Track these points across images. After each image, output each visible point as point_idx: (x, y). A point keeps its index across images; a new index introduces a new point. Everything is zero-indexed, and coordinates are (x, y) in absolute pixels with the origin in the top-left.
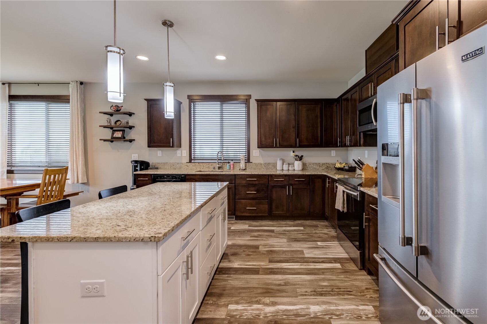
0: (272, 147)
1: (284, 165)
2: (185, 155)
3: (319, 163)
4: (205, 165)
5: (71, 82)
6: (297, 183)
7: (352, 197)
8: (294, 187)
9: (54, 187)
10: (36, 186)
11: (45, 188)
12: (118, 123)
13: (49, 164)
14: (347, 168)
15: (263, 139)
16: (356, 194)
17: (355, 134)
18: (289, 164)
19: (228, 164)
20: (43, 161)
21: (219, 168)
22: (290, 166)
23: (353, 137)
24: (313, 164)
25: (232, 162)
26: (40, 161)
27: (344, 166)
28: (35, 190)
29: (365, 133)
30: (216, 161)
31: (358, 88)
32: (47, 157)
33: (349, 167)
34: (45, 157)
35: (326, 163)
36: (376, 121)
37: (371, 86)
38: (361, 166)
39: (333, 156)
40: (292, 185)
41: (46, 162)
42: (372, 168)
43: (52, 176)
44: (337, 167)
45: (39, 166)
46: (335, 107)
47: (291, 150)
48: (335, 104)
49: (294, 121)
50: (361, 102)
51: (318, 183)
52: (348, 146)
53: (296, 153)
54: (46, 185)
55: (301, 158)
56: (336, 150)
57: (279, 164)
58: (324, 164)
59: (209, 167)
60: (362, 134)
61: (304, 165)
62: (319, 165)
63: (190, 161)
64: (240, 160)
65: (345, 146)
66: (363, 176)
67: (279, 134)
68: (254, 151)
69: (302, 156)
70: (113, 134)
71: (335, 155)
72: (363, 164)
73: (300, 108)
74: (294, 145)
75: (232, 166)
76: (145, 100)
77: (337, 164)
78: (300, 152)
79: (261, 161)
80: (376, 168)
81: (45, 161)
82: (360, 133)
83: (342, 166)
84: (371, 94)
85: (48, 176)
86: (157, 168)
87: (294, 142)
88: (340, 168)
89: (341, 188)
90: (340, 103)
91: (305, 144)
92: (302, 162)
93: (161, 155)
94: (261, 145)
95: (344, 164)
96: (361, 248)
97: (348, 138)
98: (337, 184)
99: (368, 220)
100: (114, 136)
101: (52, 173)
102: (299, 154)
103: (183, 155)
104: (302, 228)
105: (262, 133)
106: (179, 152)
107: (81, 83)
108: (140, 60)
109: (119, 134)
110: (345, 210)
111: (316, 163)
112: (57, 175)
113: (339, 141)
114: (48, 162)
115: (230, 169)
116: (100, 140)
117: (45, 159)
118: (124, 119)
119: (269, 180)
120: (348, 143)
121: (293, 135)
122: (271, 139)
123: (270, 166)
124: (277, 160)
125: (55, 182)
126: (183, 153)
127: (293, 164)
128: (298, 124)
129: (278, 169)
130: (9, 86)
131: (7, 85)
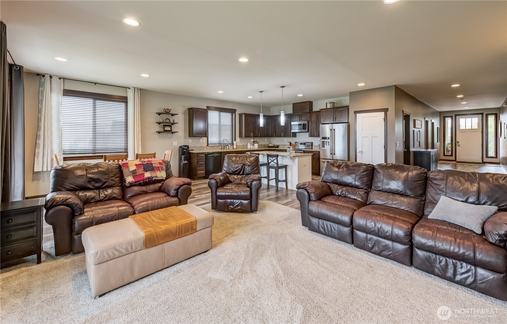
4: (215, 148)
5: (132, 88)
19: (227, 147)
21: (224, 148)
44: (270, 146)
53: (254, 140)
59: (218, 149)
63: (208, 145)
65: (280, 136)
68: (237, 139)
75: (229, 147)
93: (191, 142)
94: (241, 136)
100: (164, 129)
103: (204, 142)
106: (201, 140)
108: (219, 93)
109: (167, 128)
118: (172, 119)
123: (244, 147)
124: (248, 143)
130: (64, 81)
131: (62, 80)
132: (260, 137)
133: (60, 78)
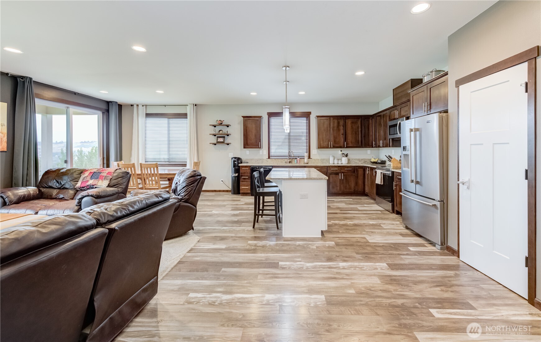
0: (328, 148)
1: (335, 160)
2: (265, 154)
3: (359, 159)
4: (279, 161)
5: (189, 105)
6: (346, 171)
7: (386, 175)
8: (345, 174)
12: (221, 132)
14: (379, 161)
15: (322, 142)
16: (389, 173)
17: (387, 139)
18: (338, 160)
19: (296, 160)
21: (290, 162)
22: (339, 161)
23: (385, 141)
24: (355, 159)
25: (298, 158)
27: (378, 161)
29: (393, 139)
30: (288, 158)
31: (388, 111)
33: (381, 161)
35: (364, 159)
36: (400, 133)
37: (397, 112)
38: (390, 159)
39: (369, 154)
40: (343, 173)
42: (397, 160)
44: (373, 161)
46: (370, 121)
47: (339, 150)
48: (371, 118)
49: (343, 130)
50: (391, 121)
51: (361, 172)
52: (381, 147)
53: (343, 152)
55: (347, 156)
56: (371, 150)
57: (331, 159)
58: (363, 159)
59: (282, 162)
60: (391, 140)
61: (349, 160)
62: (359, 160)
63: (269, 158)
64: (304, 157)
65: (379, 147)
66: (392, 165)
67: (332, 138)
68: (313, 151)
69: (347, 154)
70: (217, 139)
71: (370, 153)
72: (391, 158)
73: (347, 121)
74: (343, 146)
75: (298, 161)
76: (242, 117)
77: (372, 159)
78: (346, 151)
79: (318, 157)
80: (400, 160)
82: (389, 139)
83: (376, 161)
84: (397, 117)
86: (248, 163)
87: (343, 144)
88: (375, 162)
89: (379, 172)
90: (374, 118)
91: (350, 146)
92: (347, 158)
93: (249, 154)
94: (320, 147)
95: (377, 159)
96: (392, 201)
97: (381, 142)
98: (376, 170)
99: (396, 185)
100: (218, 141)
102: (346, 153)
103: (264, 154)
104: (352, 200)
105: (321, 138)
106: (261, 151)
107: (196, 105)
109: (221, 140)
110: (382, 184)
111: (357, 159)
113: (375, 144)
115: (297, 163)
116: (210, 143)
118: (225, 130)
119: (328, 169)
120: (381, 145)
121: (342, 140)
122: (327, 143)
123: (325, 161)
124: (330, 157)
126: (264, 152)
127: (341, 159)
128: (345, 132)
129: (330, 163)
130: (146, 107)
131: (145, 107)
132: (346, 148)
133: (143, 106)
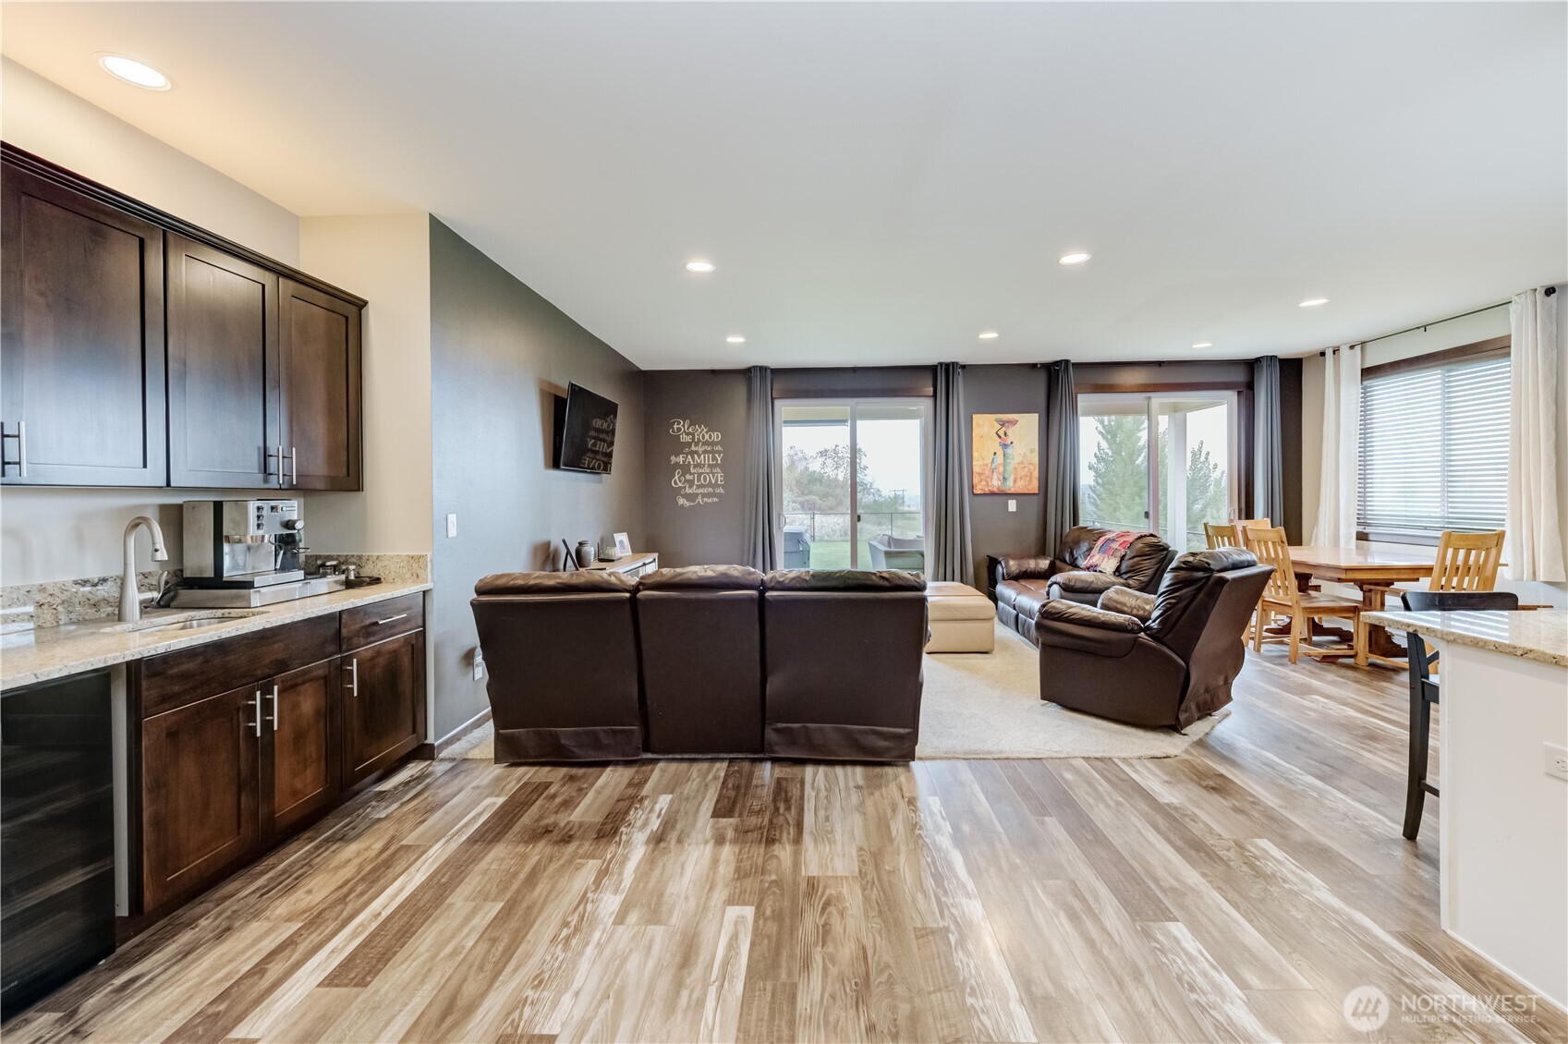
9: (1467, 579)
10: (1422, 571)
11: (1444, 579)
13: (1449, 523)
20: (1433, 515)
26: (1427, 514)
28: (1417, 580)
32: (1444, 505)
34: (1439, 505)
41: (1443, 518)
43: (1462, 553)
45: (1426, 528)
54: (1445, 573)
81: (1439, 515)
85: (1450, 551)
101: (1462, 543)
112: (1473, 552)
114: (1448, 518)
117: (1439, 510)
125: (1469, 568)
130: (1362, 349)
131: (1358, 349)
133: (1352, 347)
